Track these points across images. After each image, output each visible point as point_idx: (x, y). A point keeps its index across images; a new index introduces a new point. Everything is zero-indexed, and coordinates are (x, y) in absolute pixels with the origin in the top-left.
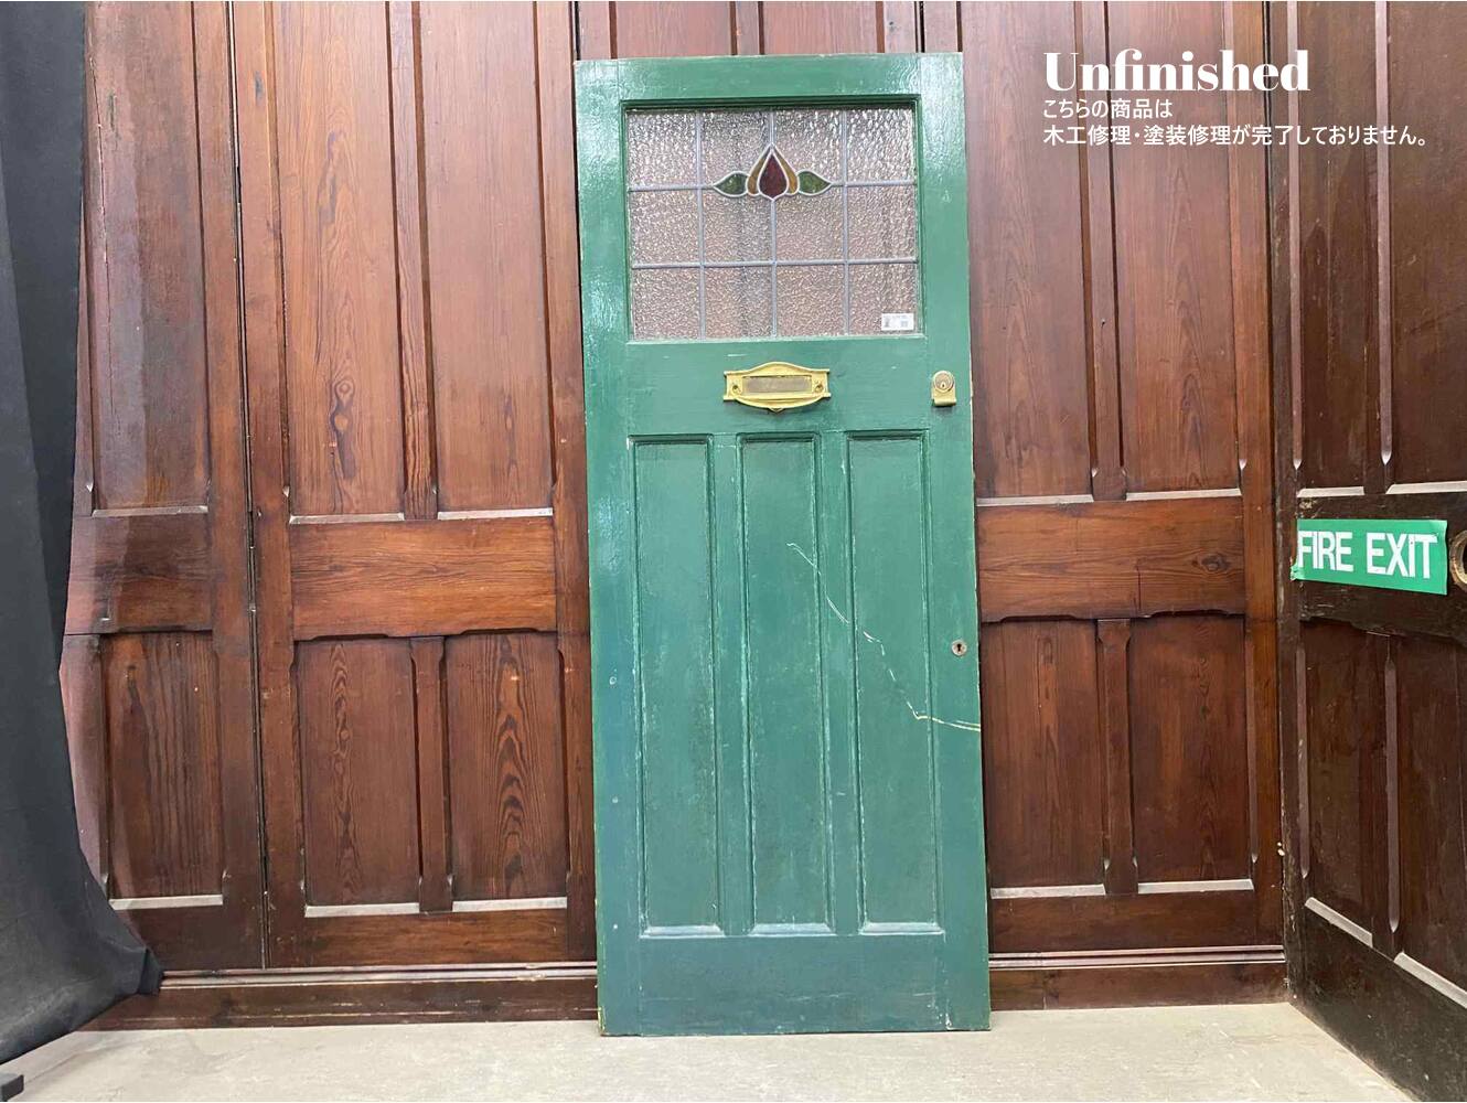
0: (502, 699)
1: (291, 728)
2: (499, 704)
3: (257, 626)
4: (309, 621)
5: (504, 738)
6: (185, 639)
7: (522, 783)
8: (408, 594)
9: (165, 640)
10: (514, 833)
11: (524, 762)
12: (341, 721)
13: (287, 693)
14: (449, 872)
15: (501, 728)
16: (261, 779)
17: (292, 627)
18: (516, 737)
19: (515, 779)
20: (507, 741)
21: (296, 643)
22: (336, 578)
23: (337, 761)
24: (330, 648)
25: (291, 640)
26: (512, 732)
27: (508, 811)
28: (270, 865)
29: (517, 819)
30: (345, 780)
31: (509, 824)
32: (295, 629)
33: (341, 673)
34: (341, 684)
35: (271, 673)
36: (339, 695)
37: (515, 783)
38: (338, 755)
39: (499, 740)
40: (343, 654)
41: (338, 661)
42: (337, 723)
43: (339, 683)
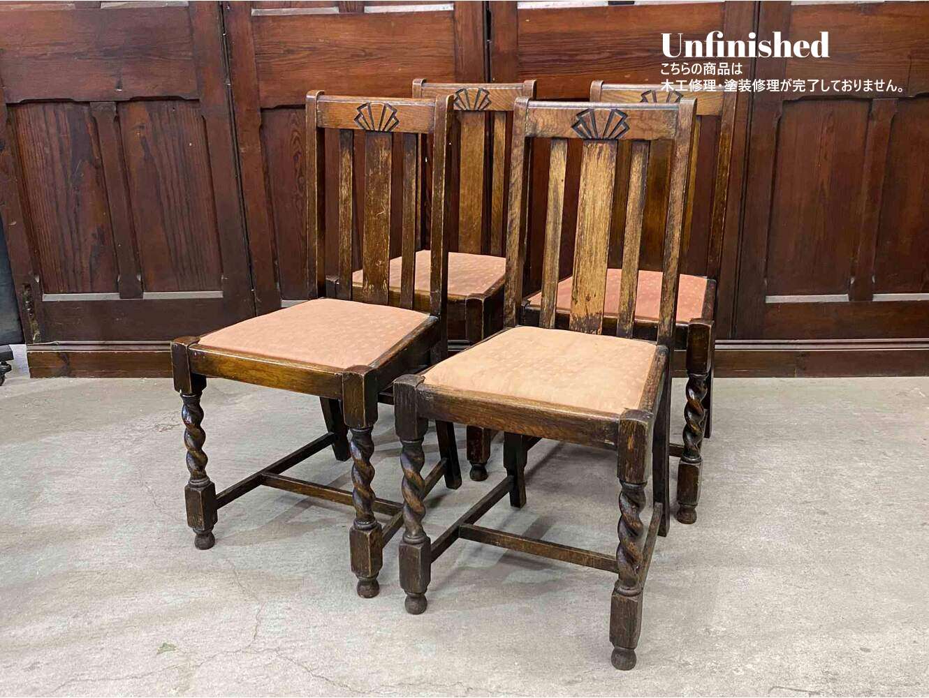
1: (262, 174)
3: (233, 98)
4: (270, 94)
6: (180, 106)
8: (343, 74)
9: (165, 105)
12: (298, 170)
13: (259, 150)
16: (244, 210)
17: (259, 98)
21: (262, 110)
22: (289, 60)
23: (297, 200)
24: (287, 114)
25: (259, 108)
28: (253, 271)
32: (261, 100)
33: (296, 134)
34: (297, 142)
35: (245, 133)
36: (297, 150)
38: (299, 195)
40: (297, 119)
41: (294, 124)
42: (296, 171)
43: (295, 140)
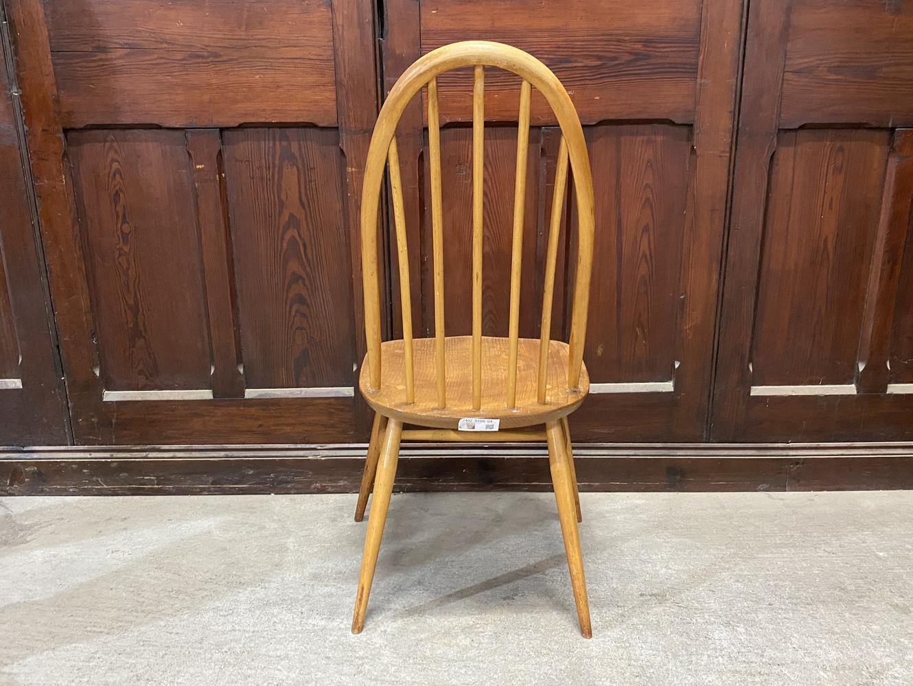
0: (283, 197)
1: (70, 222)
2: (282, 204)
3: (23, 113)
5: (287, 237)
7: (307, 282)
10: (302, 328)
11: (308, 261)
12: (121, 215)
14: (239, 360)
15: (284, 227)
17: (60, 114)
18: (300, 236)
19: (301, 277)
20: (289, 240)
22: (100, 60)
23: (120, 255)
24: (102, 137)
25: (60, 127)
26: (296, 231)
27: (295, 307)
28: (63, 352)
29: (304, 315)
30: (130, 272)
31: (295, 320)
32: (63, 116)
33: (117, 167)
34: (118, 176)
35: (42, 163)
36: (117, 188)
37: (300, 282)
38: (121, 249)
39: (283, 239)
40: (116, 145)
41: (112, 152)
42: (118, 216)
43: (115, 175)
